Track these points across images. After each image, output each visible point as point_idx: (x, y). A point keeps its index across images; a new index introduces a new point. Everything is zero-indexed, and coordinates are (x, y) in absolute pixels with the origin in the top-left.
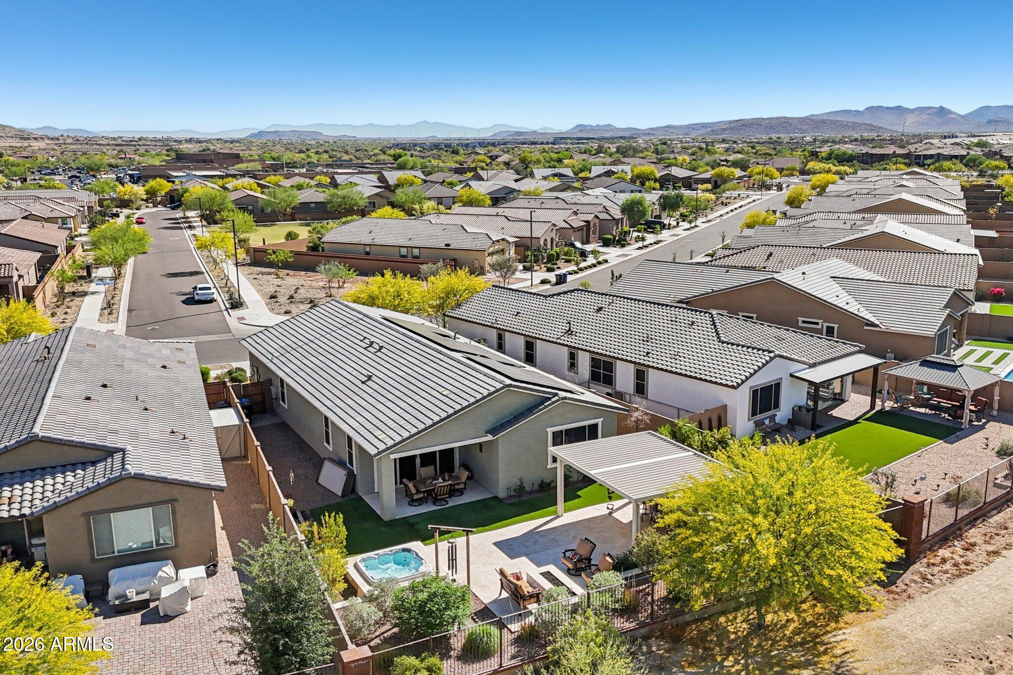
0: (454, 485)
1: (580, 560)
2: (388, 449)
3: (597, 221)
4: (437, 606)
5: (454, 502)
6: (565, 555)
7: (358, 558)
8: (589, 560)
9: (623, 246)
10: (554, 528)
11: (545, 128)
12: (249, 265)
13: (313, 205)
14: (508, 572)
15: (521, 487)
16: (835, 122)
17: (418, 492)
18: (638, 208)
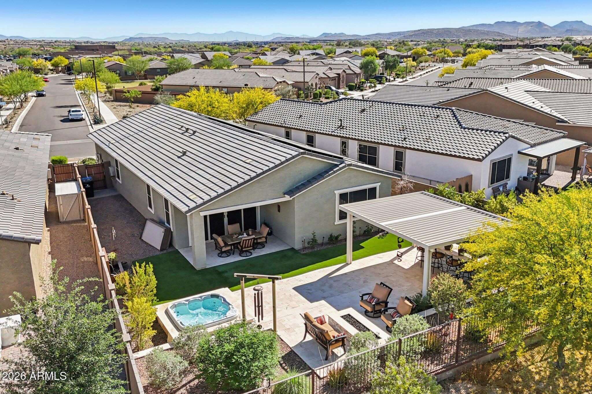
0: (257, 239)
1: (378, 304)
2: (197, 207)
3: (344, 74)
4: (244, 358)
5: (257, 253)
6: (362, 299)
7: (169, 304)
8: (386, 303)
9: (362, 90)
10: (346, 274)
11: (304, 35)
12: (112, 101)
13: (159, 70)
14: (313, 315)
15: (314, 240)
16: (477, 31)
17: (226, 245)
18: (371, 66)
